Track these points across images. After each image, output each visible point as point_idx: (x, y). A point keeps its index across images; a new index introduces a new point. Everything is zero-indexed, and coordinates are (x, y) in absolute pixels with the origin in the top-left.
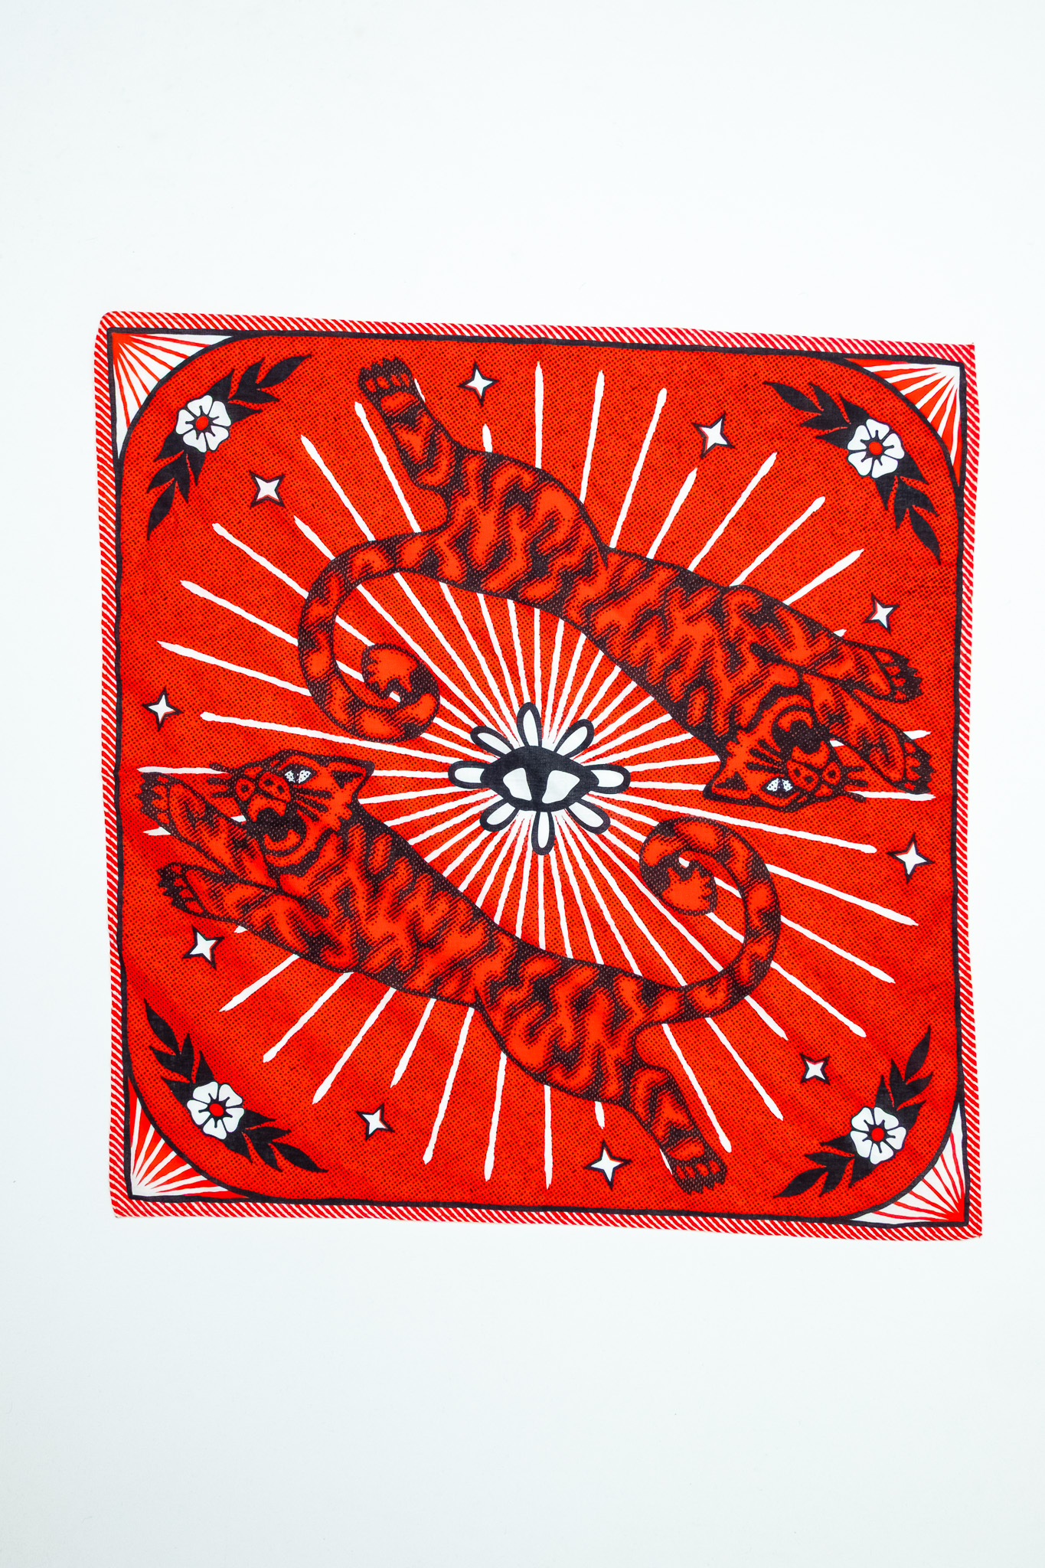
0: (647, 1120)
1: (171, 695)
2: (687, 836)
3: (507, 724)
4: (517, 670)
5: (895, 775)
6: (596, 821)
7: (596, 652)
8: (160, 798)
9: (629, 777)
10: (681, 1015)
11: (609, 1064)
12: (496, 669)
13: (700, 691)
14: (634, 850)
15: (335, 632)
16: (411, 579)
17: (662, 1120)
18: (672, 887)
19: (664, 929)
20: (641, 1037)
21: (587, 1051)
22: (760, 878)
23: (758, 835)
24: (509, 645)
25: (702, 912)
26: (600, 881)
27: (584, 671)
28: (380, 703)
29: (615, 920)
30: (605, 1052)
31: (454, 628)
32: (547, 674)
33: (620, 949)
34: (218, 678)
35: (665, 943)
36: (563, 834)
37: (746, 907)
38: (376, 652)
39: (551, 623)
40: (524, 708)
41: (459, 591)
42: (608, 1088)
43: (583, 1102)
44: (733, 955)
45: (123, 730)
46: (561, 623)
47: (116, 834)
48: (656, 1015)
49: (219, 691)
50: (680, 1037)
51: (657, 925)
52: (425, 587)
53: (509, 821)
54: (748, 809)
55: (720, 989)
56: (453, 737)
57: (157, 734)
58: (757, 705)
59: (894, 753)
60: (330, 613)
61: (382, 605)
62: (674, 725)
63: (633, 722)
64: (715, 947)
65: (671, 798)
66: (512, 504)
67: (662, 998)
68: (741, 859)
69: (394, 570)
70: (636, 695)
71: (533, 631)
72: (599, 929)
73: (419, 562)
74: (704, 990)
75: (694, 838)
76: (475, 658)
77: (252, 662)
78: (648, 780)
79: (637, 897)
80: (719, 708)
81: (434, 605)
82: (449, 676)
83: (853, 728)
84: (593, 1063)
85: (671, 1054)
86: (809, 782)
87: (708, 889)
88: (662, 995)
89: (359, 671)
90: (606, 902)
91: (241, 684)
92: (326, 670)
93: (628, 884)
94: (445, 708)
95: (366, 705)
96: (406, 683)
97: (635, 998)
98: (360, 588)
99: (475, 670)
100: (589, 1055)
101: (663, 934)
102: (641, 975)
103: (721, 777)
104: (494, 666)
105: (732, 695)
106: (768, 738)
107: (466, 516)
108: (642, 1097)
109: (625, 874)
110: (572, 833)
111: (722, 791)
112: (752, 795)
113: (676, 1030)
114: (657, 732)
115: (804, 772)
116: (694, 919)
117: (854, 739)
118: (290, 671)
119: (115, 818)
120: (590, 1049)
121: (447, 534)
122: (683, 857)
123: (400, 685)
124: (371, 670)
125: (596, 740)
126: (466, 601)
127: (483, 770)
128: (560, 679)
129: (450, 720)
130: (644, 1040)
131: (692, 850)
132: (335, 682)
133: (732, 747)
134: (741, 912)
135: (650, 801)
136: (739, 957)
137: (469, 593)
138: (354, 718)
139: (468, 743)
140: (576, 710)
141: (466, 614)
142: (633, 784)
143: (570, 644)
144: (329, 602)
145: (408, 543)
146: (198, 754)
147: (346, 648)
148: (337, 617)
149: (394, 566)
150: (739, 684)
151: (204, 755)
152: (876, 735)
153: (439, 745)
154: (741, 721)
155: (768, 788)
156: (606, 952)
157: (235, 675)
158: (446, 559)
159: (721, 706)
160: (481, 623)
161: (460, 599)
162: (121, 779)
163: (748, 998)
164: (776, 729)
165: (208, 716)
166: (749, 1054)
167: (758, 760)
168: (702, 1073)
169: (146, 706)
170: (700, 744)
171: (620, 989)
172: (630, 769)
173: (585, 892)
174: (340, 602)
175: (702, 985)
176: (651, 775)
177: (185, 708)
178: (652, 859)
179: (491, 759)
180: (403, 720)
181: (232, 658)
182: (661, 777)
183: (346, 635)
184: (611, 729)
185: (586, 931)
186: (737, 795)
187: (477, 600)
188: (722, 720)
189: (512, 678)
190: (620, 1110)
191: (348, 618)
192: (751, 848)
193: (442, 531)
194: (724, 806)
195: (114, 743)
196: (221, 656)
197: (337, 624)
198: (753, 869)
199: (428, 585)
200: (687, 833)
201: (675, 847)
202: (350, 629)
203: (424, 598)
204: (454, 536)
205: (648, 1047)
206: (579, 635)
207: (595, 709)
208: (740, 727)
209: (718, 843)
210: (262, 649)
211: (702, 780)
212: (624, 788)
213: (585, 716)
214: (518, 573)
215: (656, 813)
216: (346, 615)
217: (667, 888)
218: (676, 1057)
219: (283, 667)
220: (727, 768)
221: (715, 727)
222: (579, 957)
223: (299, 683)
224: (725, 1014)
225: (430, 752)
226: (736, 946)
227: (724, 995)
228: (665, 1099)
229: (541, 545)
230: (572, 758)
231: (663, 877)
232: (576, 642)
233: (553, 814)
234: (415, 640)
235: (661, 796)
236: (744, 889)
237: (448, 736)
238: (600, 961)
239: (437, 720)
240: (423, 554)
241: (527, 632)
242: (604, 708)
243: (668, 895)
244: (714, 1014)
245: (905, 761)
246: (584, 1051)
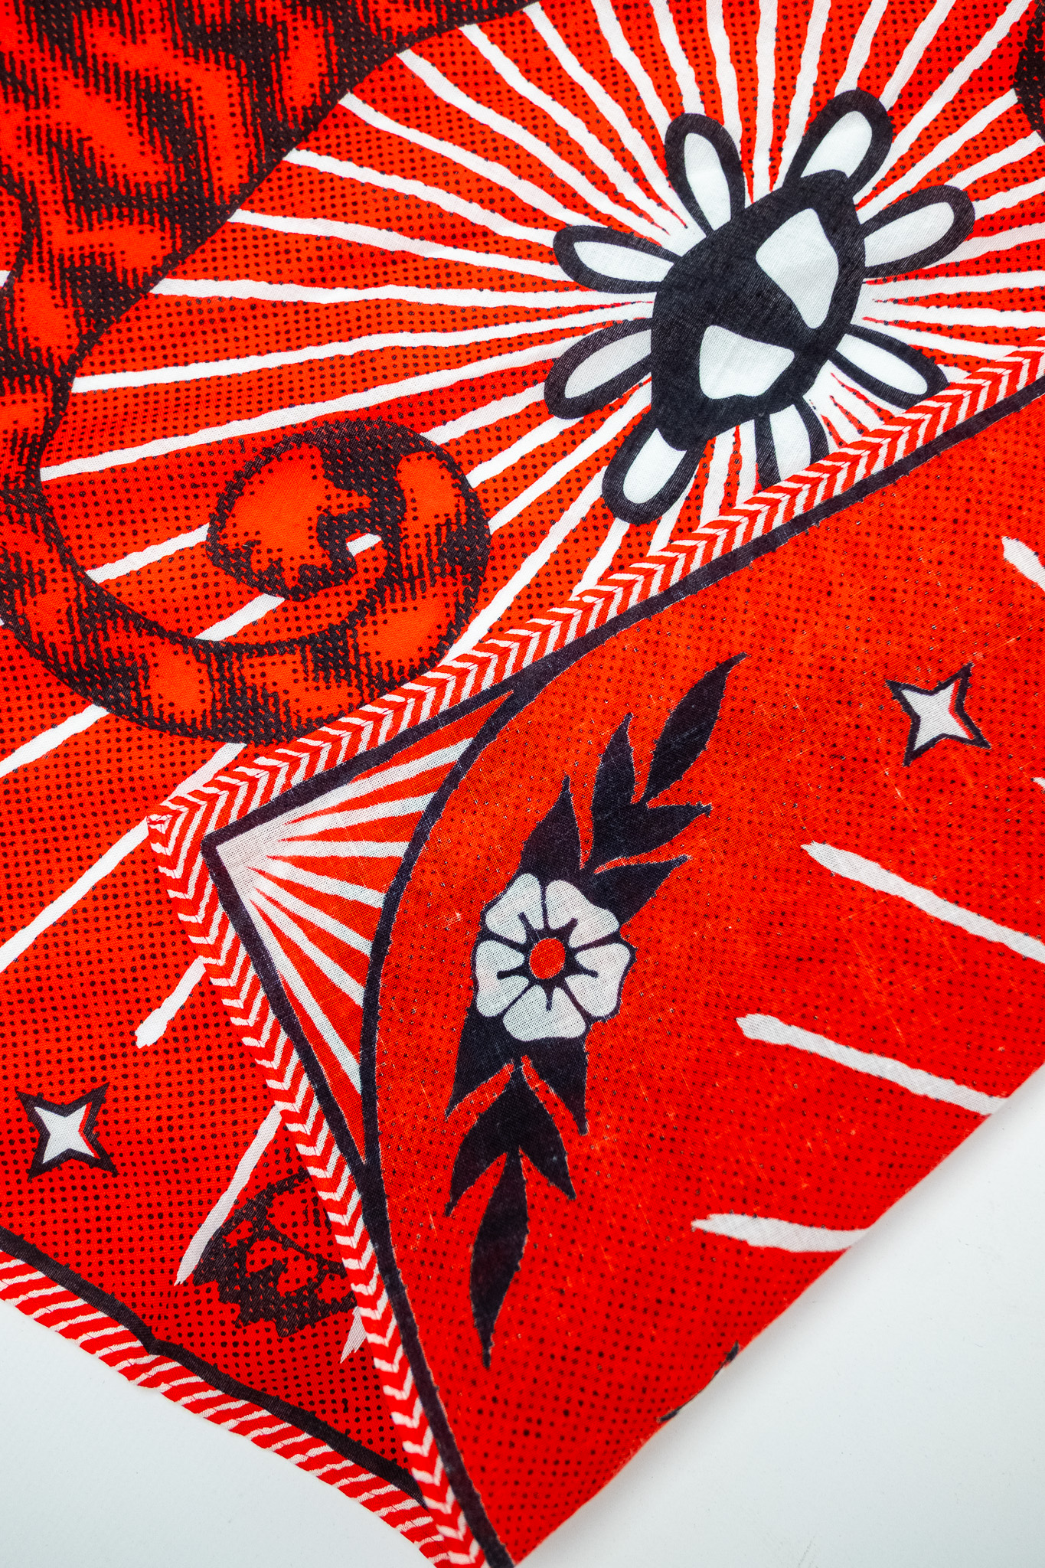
1: (47, 1089)
3: (580, 309)
4: (464, 222)
7: (525, 21)
8: (278, 1269)
12: (432, 272)
15: (125, 599)
16: (107, 358)
24: (392, 204)
27: (554, 73)
28: (355, 591)
31: (280, 320)
32: (513, 153)
34: (73, 949)
36: (919, 326)
38: (229, 530)
39: (398, 84)
40: (563, 253)
41: (198, 256)
45: (62, 1260)
46: (409, 58)
47: (305, 1436)
49: (106, 965)
52: (145, 333)
53: (816, 432)
56: (539, 459)
57: (120, 1180)
60: (72, 585)
61: (122, 445)
63: (738, 20)
66: (70, 32)
69: (65, 385)
71: (390, 136)
73: (75, 314)
76: (377, 303)
77: (84, 843)
78: (899, 53)
81: (199, 338)
82: (386, 379)
89: (251, 596)
91: (122, 901)
92: (204, 676)
94: (457, 442)
95: (345, 627)
96: (344, 500)
98: (48, 474)
99: (406, 318)
104: (422, 273)
107: (33, 149)
110: (926, 301)
118: (157, 761)
119: (265, 1413)
121: (53, 218)
123: (339, 518)
124: (265, 565)
125: (733, 125)
126: (230, 253)
127: (656, 433)
128: (542, 131)
129: (494, 444)
132: (247, 672)
137: (218, 237)
138: (359, 672)
139: (571, 431)
140: (636, 134)
141: (263, 269)
142: (889, 97)
143: (470, 69)
144: (41, 572)
145: (18, 315)
146: (229, 1106)
147: (178, 595)
148: (91, 573)
149: (55, 381)
151: (239, 1093)
153: (538, 502)
157: (90, 904)
158: (106, 250)
160: (302, 245)
161: (220, 264)
162: (176, 1340)
165: (150, 1031)
169: (38, 1169)
172: (848, 82)
174: (57, 542)
177: (99, 1074)
179: (641, 399)
180: (429, 550)
181: (46, 888)
183: (146, 577)
184: (727, 77)
187: (243, 228)
189: (476, 248)
191: (109, 551)
193: (38, 225)
195: (80, 1302)
196: (27, 913)
197: (107, 584)
199: (144, 323)
202: (136, 561)
203: (170, 352)
204: (66, 202)
206: (461, 36)
207: (658, 87)
210: (66, 802)
212: (884, 127)
213: (662, 120)
214: (236, 99)
215: (983, 85)
216: (98, 551)
219: (136, 773)
223: (199, 756)
225: (544, 533)
229: (202, 16)
232: (475, 52)
233: (857, 320)
234: (250, 414)
235: (953, 44)
237: (529, 471)
239: (476, 477)
240: (63, 297)
241: (385, 150)
242: (668, 67)
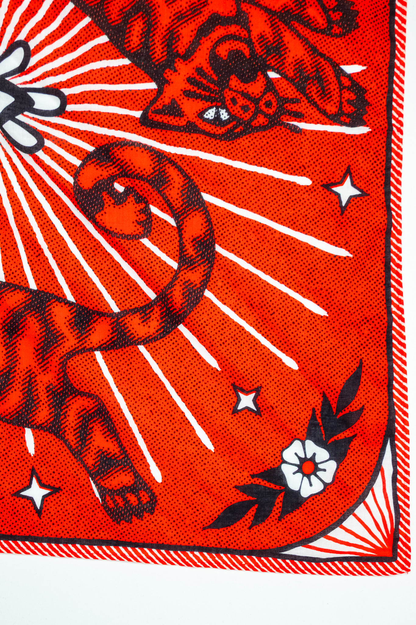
0: (77, 447)
2: (123, 161)
5: (331, 108)
6: (29, 141)
9: (65, 100)
10: (113, 342)
11: (40, 390)
13: (139, 17)
14: (69, 173)
17: (92, 448)
18: (105, 210)
19: (98, 255)
20: (72, 362)
21: (17, 377)
22: (195, 206)
23: (193, 163)
25: (136, 237)
26: (34, 205)
29: (48, 243)
30: (37, 378)
33: (53, 274)
35: (99, 269)
37: (181, 236)
42: (39, 414)
43: (13, 427)
44: (166, 281)
48: (89, 342)
50: (112, 364)
51: (91, 251)
54: (184, 136)
55: (153, 317)
58: (195, 32)
59: (331, 86)
62: (111, 48)
64: (148, 272)
65: (107, 121)
67: (94, 325)
68: (176, 185)
70: (74, 17)
72: (32, 253)
74: (137, 318)
75: (129, 163)
78: (83, 102)
79: (72, 222)
80: (157, 36)
83: (290, 60)
84: (24, 389)
85: (102, 380)
86: (245, 111)
87: (142, 215)
88: (94, 322)
90: (40, 226)
93: (63, 209)
97: (67, 324)
100: (20, 380)
101: (97, 260)
102: (74, 301)
103: (158, 103)
105: (170, 21)
106: (205, 65)
108: (73, 425)
109: (60, 199)
110: (7, 155)
111: (158, 117)
112: (188, 122)
113: (108, 358)
114: (94, 53)
115: (241, 102)
116: (127, 242)
117: (291, 71)
120: (21, 375)
122: (119, 183)
125: (33, 61)
130: (75, 365)
131: (128, 177)
133: (168, 74)
134: (176, 241)
135: (86, 124)
136: (171, 284)
140: (13, 30)
142: (70, 108)
150: (177, 11)
152: (312, 68)
154: (179, 48)
155: (205, 116)
156: (39, 276)
159: (160, 33)
163: (181, 328)
164: (214, 57)
166: (181, 383)
167: (195, 89)
168: (134, 402)
170: (137, 71)
171: (53, 315)
172: (66, 91)
173: (19, 213)
175: (135, 313)
176: (87, 97)
178: (87, 183)
182: (97, 99)
184: (48, 50)
185: (19, 255)
186: (173, 121)
188: (160, 47)
190: (51, 437)
192: (187, 177)
194: (161, 134)
198: (188, 197)
200: (122, 159)
201: (110, 172)
205: (79, 372)
207: (32, 29)
208: (178, 55)
209: (153, 169)
211: (139, 106)
212: (60, 112)
213: (22, 36)
215: (92, 138)
217: (100, 211)
218: (108, 384)
220: (164, 94)
221: (154, 54)
222: (12, 281)
224: (158, 342)
226: (169, 272)
227: (158, 324)
228: (96, 427)
230: (7, 79)
231: (97, 200)
235: (97, 119)
236: (179, 217)
238: (33, 285)
242: (42, 30)
243: (101, 217)
244: (145, 342)
245: (341, 94)
246: (15, 376)
